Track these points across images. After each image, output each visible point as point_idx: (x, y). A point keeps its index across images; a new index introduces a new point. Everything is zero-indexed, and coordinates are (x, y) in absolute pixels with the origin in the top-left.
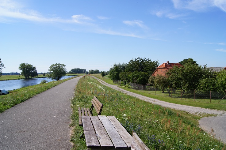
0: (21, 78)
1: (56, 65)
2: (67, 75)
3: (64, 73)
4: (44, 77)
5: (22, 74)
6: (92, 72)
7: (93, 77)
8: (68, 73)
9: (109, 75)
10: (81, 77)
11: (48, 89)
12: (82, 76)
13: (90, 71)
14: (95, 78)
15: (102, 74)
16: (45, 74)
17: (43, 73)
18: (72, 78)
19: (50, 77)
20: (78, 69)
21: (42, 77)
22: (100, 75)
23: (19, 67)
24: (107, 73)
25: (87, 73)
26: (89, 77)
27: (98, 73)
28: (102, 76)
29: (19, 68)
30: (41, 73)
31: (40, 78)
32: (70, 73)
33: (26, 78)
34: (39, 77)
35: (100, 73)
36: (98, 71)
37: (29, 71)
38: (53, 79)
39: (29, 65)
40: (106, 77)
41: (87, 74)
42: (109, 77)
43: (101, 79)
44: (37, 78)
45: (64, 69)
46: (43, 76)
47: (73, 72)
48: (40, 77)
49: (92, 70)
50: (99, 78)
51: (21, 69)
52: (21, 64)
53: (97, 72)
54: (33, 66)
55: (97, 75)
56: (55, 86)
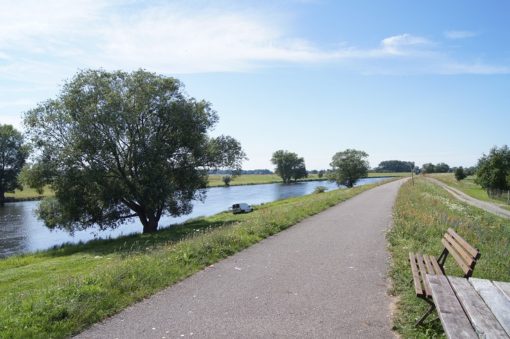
0: (274, 181)
1: (346, 153)
2: (370, 175)
3: (364, 172)
4: (320, 180)
5: (276, 172)
6: (430, 169)
7: (432, 180)
8: (371, 171)
9: (475, 177)
10: (405, 180)
11: (332, 205)
12: (405, 178)
13: (424, 166)
14: (440, 183)
15: (456, 175)
16: (321, 173)
17: (319, 170)
18: (383, 183)
19: (333, 180)
20: (397, 162)
21: (317, 180)
22: (452, 176)
23: (272, 158)
24: (471, 172)
25: (418, 171)
26: (423, 181)
27: (445, 172)
28: (456, 180)
29: (272, 160)
30: (315, 172)
31: (311, 181)
32: (377, 170)
33: (285, 182)
34: (309, 179)
35: (451, 171)
36: (446, 165)
37: (289, 167)
38: (339, 184)
39: (291, 155)
40: (469, 181)
41: (417, 174)
42: (476, 181)
43: (454, 186)
44: (306, 181)
45: (363, 161)
46: (318, 178)
47: (384, 169)
48: (312, 179)
49: (431, 165)
50: (449, 184)
51: (275, 163)
52: (275, 152)
53: (444, 169)
54: (299, 157)
55: (444, 177)
56: (347, 201)
